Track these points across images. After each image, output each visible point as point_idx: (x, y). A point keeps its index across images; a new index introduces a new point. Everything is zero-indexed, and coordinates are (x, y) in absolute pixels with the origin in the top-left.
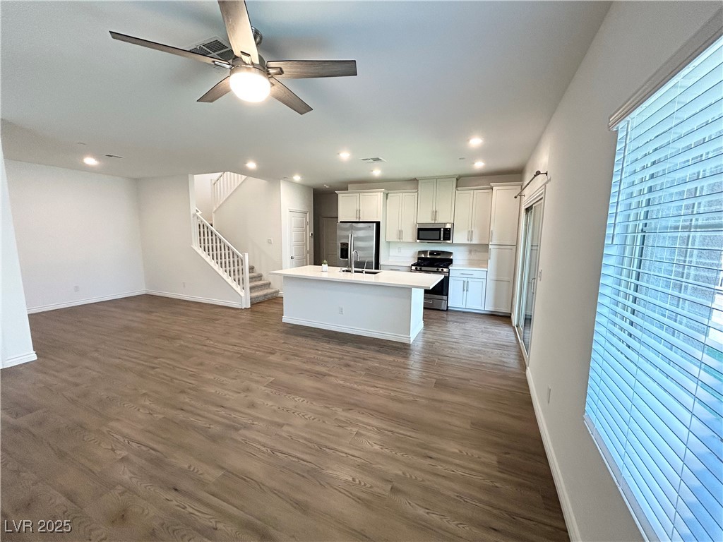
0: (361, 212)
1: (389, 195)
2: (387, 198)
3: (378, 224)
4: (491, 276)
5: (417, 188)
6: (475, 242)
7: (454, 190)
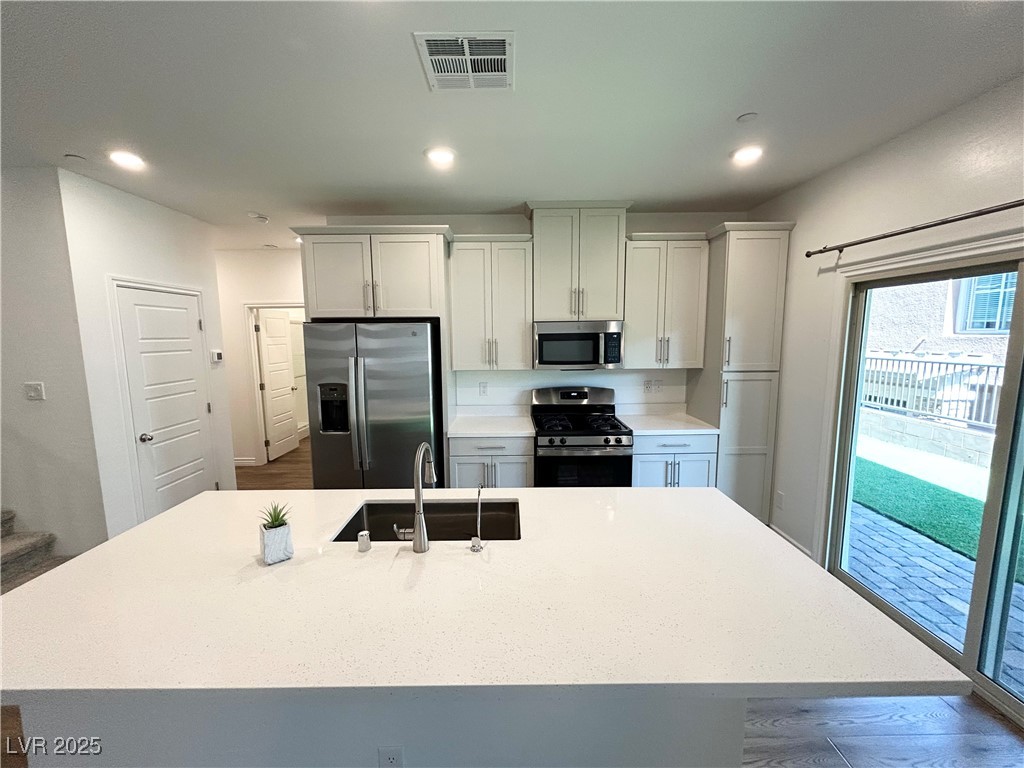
0: (380, 291)
1: (456, 246)
2: (449, 256)
3: (435, 323)
4: (728, 447)
5: (532, 233)
6: (675, 363)
7: (623, 239)
